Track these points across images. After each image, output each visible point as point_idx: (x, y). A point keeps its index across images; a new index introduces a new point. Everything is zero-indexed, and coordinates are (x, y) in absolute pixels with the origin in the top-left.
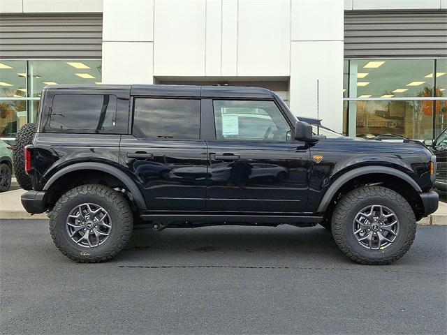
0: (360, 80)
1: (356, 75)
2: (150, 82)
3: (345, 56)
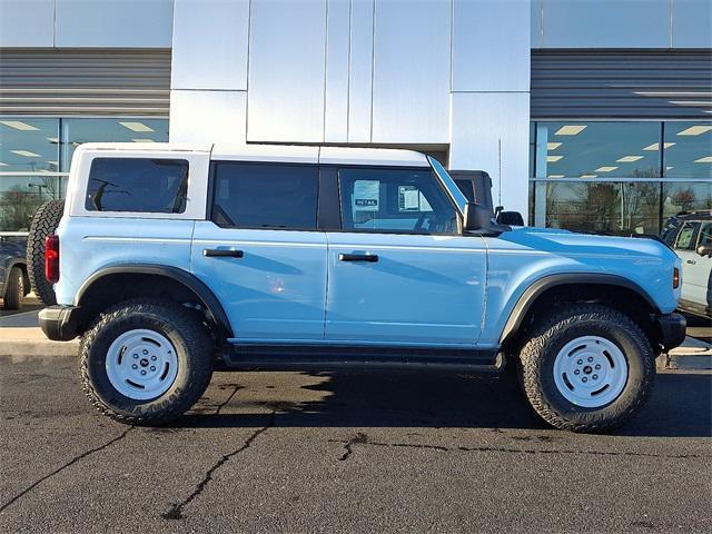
1: (545, 145)
3: (531, 117)
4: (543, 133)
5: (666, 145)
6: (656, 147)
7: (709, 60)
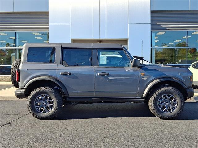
0: (156, 40)
1: (155, 37)
2: (69, 42)
3: (151, 30)
4: (154, 34)
5: (188, 37)
6: (185, 37)
7: (197, 13)
